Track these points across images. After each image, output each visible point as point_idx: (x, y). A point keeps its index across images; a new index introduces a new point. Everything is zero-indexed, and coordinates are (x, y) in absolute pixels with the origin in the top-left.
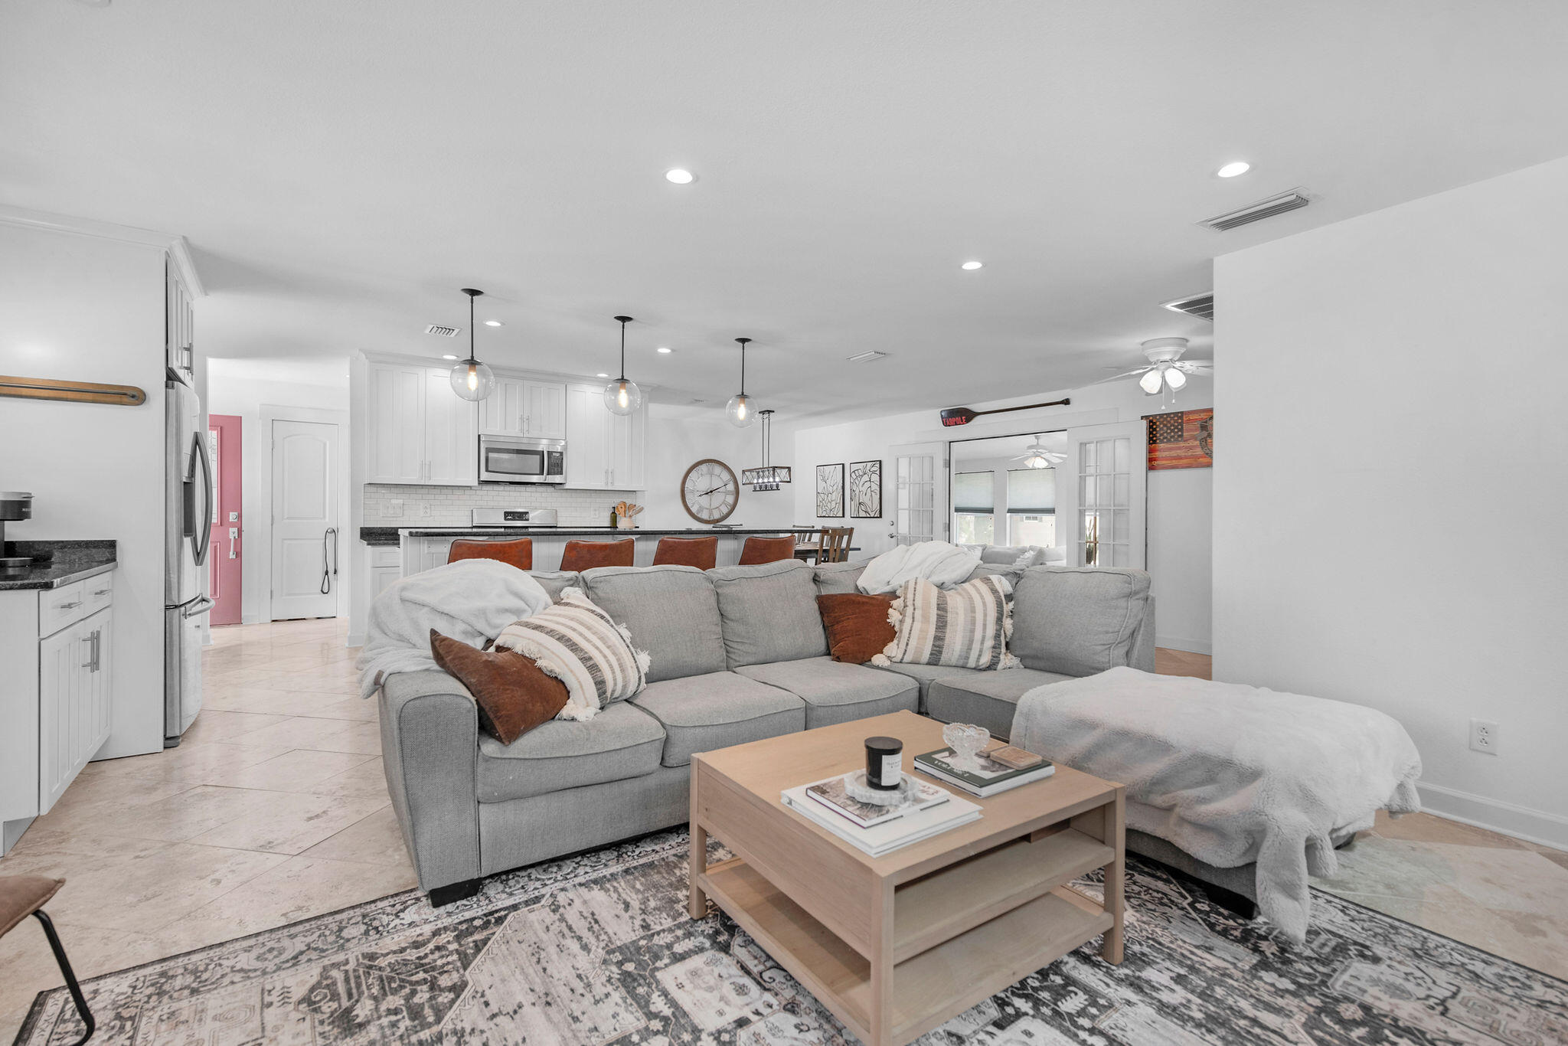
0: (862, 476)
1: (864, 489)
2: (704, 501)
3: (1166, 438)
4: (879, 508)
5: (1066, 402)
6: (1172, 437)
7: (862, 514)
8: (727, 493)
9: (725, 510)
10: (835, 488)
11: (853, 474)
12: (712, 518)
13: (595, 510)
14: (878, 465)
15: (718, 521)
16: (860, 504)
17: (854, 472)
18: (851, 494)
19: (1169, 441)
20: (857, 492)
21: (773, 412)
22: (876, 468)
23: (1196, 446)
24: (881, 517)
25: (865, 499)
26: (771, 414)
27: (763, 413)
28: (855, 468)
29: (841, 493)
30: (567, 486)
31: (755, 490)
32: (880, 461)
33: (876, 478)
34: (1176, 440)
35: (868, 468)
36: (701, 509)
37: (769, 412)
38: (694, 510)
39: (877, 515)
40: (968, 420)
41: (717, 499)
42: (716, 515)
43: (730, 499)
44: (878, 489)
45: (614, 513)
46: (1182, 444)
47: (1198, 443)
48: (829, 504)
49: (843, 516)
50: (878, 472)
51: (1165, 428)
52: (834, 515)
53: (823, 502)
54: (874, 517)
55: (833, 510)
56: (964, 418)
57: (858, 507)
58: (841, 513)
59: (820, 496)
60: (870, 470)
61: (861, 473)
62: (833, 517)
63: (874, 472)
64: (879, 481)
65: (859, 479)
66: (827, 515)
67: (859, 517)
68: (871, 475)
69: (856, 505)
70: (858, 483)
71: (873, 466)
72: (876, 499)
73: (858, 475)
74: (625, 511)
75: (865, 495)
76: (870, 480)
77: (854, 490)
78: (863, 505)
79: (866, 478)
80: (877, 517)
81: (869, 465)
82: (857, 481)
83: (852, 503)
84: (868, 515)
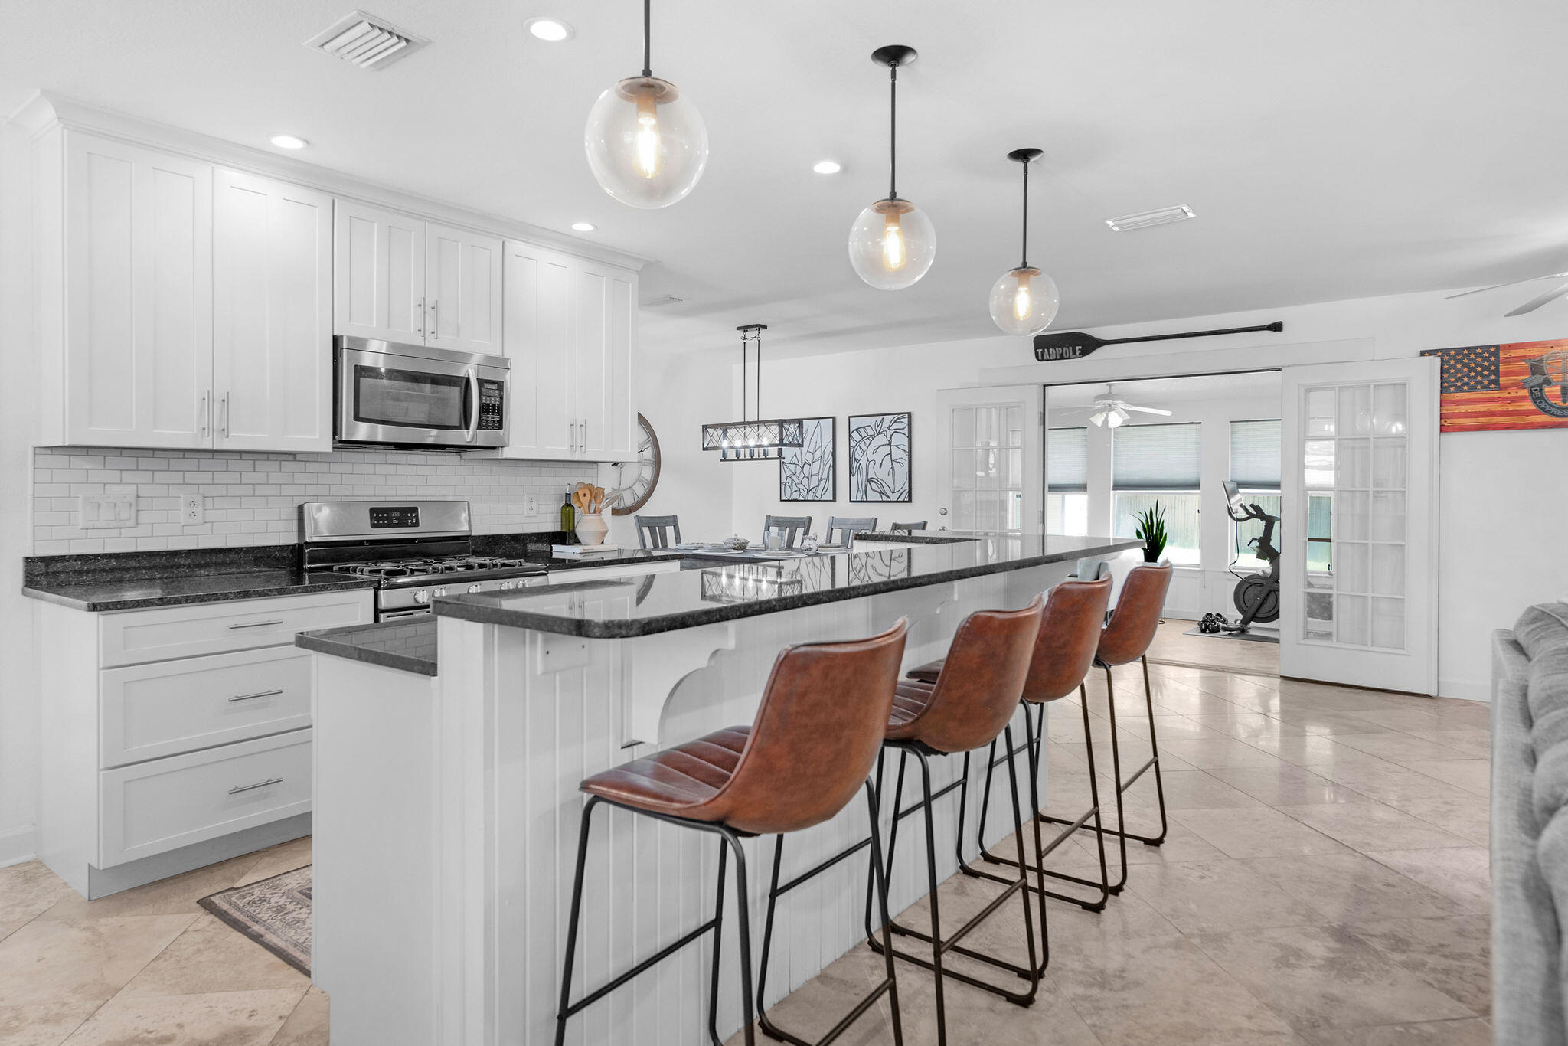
0: (874, 437)
1: (878, 457)
3: (1467, 384)
4: (906, 487)
5: (1277, 327)
6: (1478, 383)
7: (872, 496)
8: (645, 464)
9: (640, 491)
10: (818, 455)
11: (855, 435)
13: (531, 501)
14: (906, 421)
16: (869, 480)
17: (857, 430)
18: (850, 466)
19: (1472, 389)
20: (863, 462)
21: (765, 327)
22: (902, 424)
23: (1523, 398)
24: (910, 501)
25: (882, 474)
26: (762, 331)
27: (745, 328)
28: (856, 423)
29: (831, 463)
30: (507, 453)
31: (725, 459)
32: (909, 414)
33: (900, 440)
34: (1487, 388)
35: (886, 423)
37: (760, 327)
39: (903, 497)
40: (1085, 353)
42: (628, 501)
43: (649, 474)
44: (906, 457)
45: (568, 505)
46: (1496, 394)
47: (1525, 392)
48: (805, 482)
49: (834, 500)
50: (906, 431)
51: (1466, 370)
52: (816, 499)
53: (794, 477)
54: (897, 502)
55: (814, 490)
56: (1077, 348)
57: (866, 487)
58: (829, 496)
59: (788, 468)
60: (889, 428)
61: (871, 433)
62: (813, 501)
63: (896, 431)
64: (907, 445)
65: (867, 441)
66: (801, 498)
67: (867, 501)
68: (891, 436)
69: (862, 482)
70: (864, 448)
71: (895, 422)
72: (902, 473)
73: (864, 435)
74: (590, 501)
75: (880, 467)
76: (890, 444)
77: (856, 459)
78: (875, 482)
79: (881, 440)
80: (904, 502)
81: (888, 420)
82: (862, 444)
83: (854, 479)
84: (885, 499)
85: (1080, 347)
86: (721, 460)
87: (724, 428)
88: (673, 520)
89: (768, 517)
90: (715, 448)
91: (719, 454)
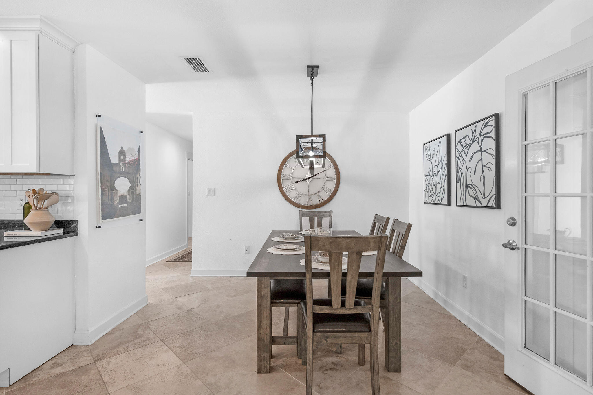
0: (470, 145)
1: (472, 164)
2: (302, 187)
4: (494, 192)
7: (471, 201)
8: (328, 179)
9: (325, 196)
10: (440, 167)
11: (459, 146)
12: (310, 204)
14: (493, 123)
15: (316, 207)
16: (467, 186)
17: (460, 142)
18: (457, 173)
20: (464, 170)
22: (492, 128)
24: (498, 206)
25: (475, 179)
28: (462, 135)
29: (446, 173)
32: (497, 116)
33: (490, 144)
35: (478, 131)
36: (299, 195)
38: (292, 195)
39: (492, 203)
41: (317, 185)
42: (315, 201)
43: (331, 186)
44: (493, 161)
48: (434, 189)
49: (449, 203)
50: (493, 135)
52: (439, 202)
53: (429, 186)
54: (486, 207)
55: (438, 195)
57: (466, 192)
58: (445, 201)
59: (427, 179)
60: (480, 134)
61: (468, 142)
62: (438, 204)
63: (486, 136)
64: (494, 148)
65: (466, 151)
66: (432, 202)
67: (466, 206)
68: (482, 141)
69: (463, 189)
70: (464, 157)
71: (485, 127)
72: (491, 175)
73: (464, 145)
75: (475, 174)
76: (481, 150)
77: (460, 168)
78: (471, 188)
79: (475, 147)
80: (492, 208)
81: (479, 126)
82: (463, 154)
83: (458, 185)
84: (478, 204)
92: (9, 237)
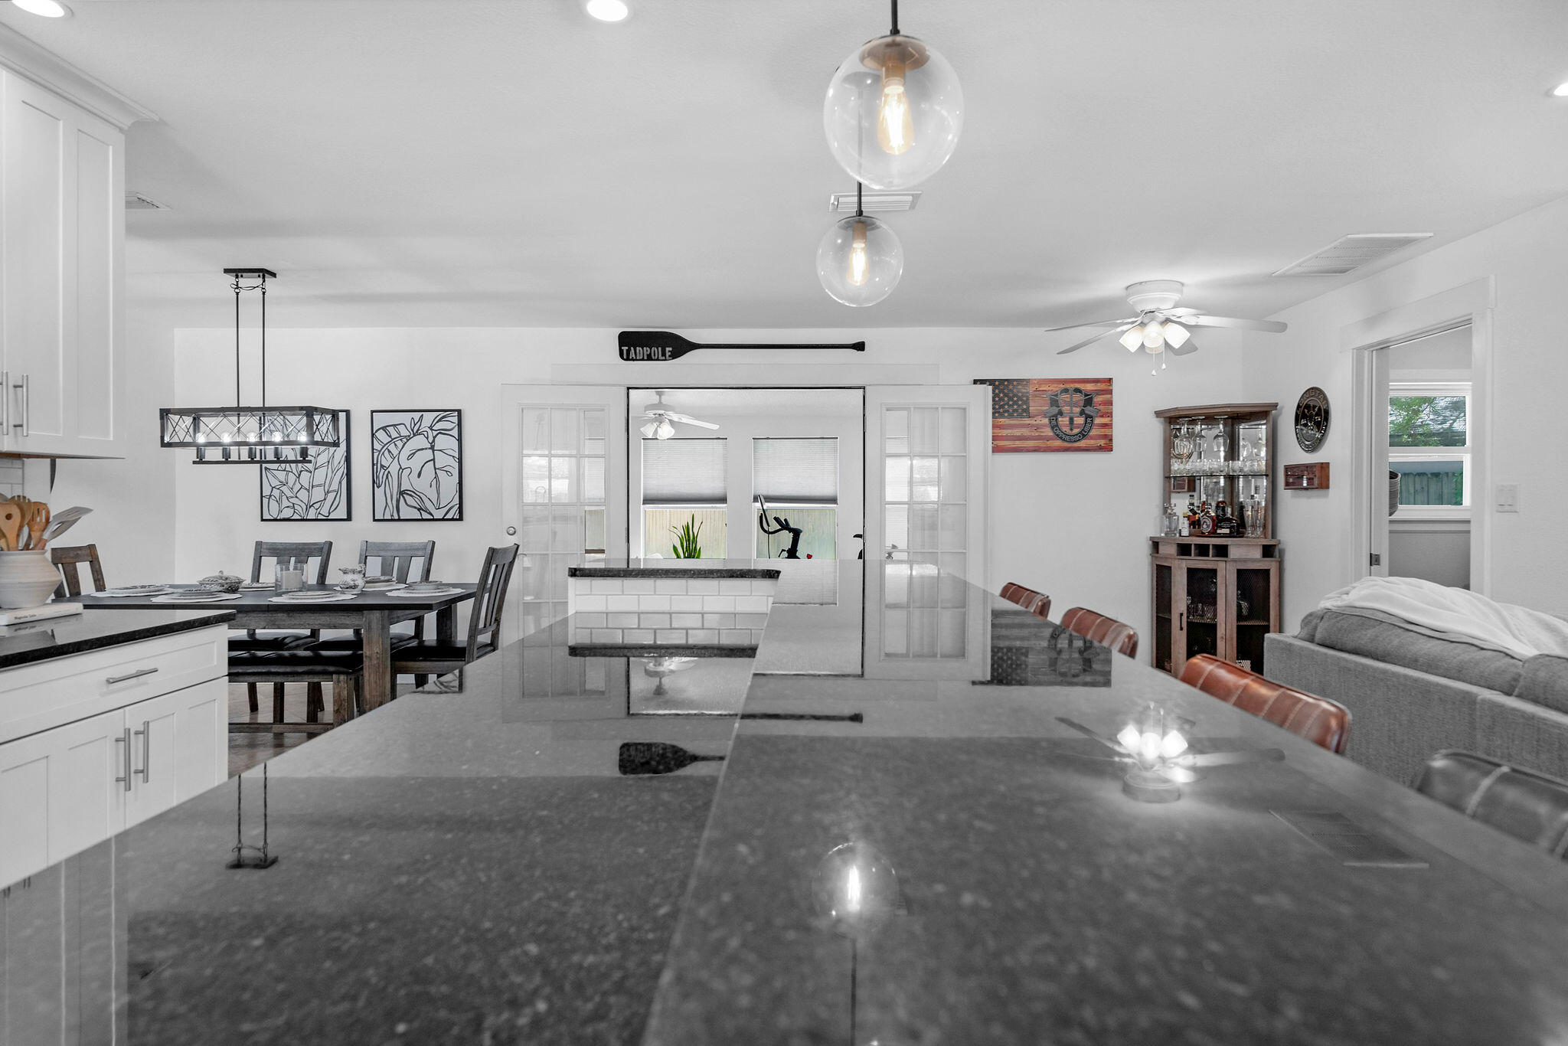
0: (408, 438)
1: (413, 464)
3: (1007, 411)
4: (454, 502)
5: (860, 346)
6: (1015, 411)
7: (409, 513)
10: (322, 459)
11: (381, 435)
14: (455, 420)
16: (402, 493)
17: (384, 428)
18: (376, 473)
19: (1011, 416)
20: (394, 469)
21: (274, 275)
22: (450, 424)
23: (1044, 425)
24: (461, 519)
25: (422, 485)
26: (269, 279)
27: (238, 272)
28: (381, 420)
29: (343, 469)
31: (200, 460)
32: (459, 412)
33: (447, 443)
34: (1021, 416)
35: (427, 422)
37: (264, 273)
39: (451, 515)
40: (675, 355)
44: (455, 465)
46: (1027, 421)
47: (1046, 421)
48: (303, 495)
49: (349, 518)
50: (455, 433)
51: (1006, 399)
52: (320, 517)
53: (284, 489)
54: (443, 519)
55: (316, 506)
56: (668, 349)
57: (398, 501)
58: (340, 514)
59: (275, 476)
60: (431, 428)
61: (404, 432)
62: (316, 520)
63: (441, 432)
64: (456, 450)
65: (400, 444)
66: (296, 517)
67: (399, 520)
68: (434, 437)
69: (392, 496)
70: (395, 452)
71: (440, 420)
72: (449, 484)
73: (394, 434)
74: (21, 528)
75: (419, 477)
76: (432, 448)
77: (382, 466)
78: (411, 495)
79: (419, 442)
80: (452, 519)
81: (429, 418)
82: (392, 447)
83: (379, 492)
84: (426, 516)
85: (671, 349)
86: (194, 462)
87: (196, 415)
88: (90, 553)
89: (259, 544)
90: (182, 444)
91: (191, 453)
92: (17, 627)
